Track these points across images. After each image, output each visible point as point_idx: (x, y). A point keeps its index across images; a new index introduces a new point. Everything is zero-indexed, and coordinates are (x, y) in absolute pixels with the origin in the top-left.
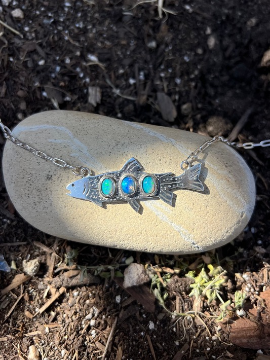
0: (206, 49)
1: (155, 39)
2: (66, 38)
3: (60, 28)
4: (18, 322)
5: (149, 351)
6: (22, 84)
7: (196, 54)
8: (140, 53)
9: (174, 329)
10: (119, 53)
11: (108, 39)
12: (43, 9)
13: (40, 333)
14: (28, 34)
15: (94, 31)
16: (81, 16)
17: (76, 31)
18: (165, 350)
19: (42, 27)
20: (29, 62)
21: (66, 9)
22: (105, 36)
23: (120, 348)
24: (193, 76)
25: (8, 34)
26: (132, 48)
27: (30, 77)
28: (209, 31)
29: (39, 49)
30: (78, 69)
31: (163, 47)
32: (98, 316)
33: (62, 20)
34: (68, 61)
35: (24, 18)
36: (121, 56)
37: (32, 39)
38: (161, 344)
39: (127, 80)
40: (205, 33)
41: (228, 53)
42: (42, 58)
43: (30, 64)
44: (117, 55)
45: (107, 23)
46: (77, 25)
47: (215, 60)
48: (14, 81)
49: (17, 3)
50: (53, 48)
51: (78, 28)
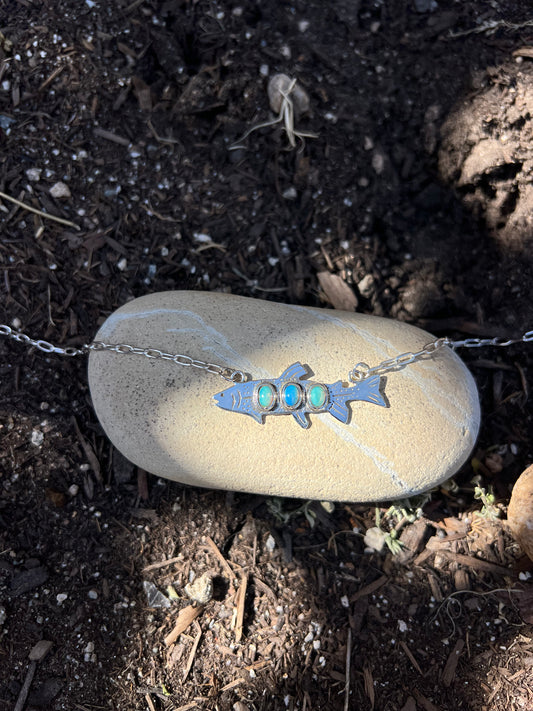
0: (372, 176)
1: (292, 183)
2: (150, 213)
3: (135, 198)
4: (205, 675)
5: (409, 664)
6: (100, 306)
7: (360, 189)
8: (273, 210)
9: (437, 623)
10: (240, 218)
11: (215, 198)
12: (97, 172)
13: (243, 680)
14: (86, 220)
15: (190, 190)
16: (162, 170)
17: (162, 197)
18: (431, 656)
19: (106, 204)
20: (101, 267)
21: (135, 163)
22: (209, 193)
23: (366, 671)
24: (363, 228)
25: (51, 227)
26: (258, 205)
27: (110, 292)
28: (369, 144)
29: (112, 242)
30: (185, 262)
31: (308, 193)
32: (322, 633)
33: (132, 183)
34: (165, 252)
35: (72, 195)
36: (245, 222)
37: (96, 228)
38: (424, 650)
39: (265, 261)
40: (363, 148)
41: (406, 171)
42: (121, 257)
43: (104, 271)
44: (237, 222)
45: (206, 172)
46: (161, 187)
47: (389, 188)
48: (86, 303)
49: (54, 172)
50: (134, 236)
51: (164, 190)
